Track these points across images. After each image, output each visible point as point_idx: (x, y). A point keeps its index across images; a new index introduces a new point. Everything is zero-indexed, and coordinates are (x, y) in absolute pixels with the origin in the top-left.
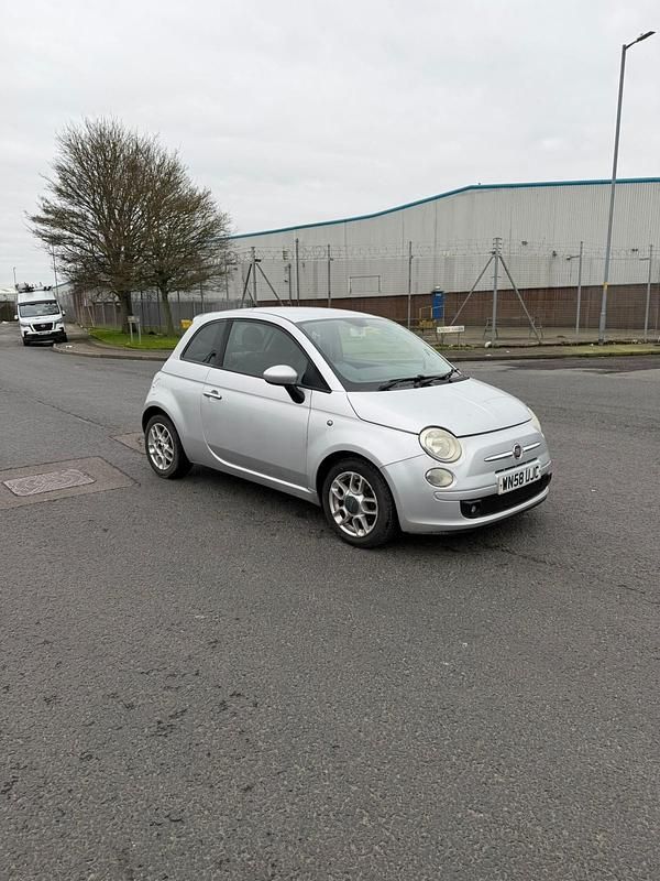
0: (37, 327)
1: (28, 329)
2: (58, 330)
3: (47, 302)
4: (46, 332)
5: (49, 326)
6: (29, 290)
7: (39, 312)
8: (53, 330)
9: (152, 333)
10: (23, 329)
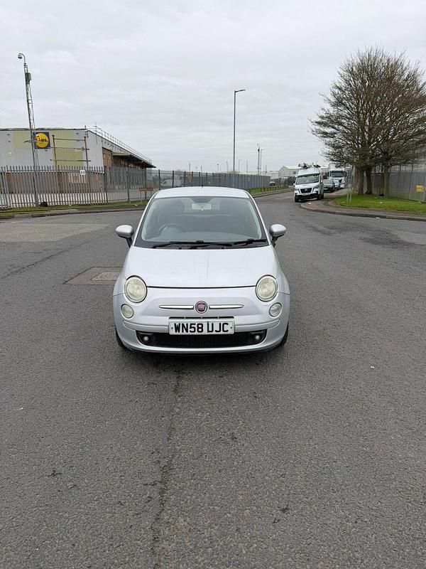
0: (303, 191)
1: (297, 192)
2: (314, 192)
3: (314, 175)
4: (307, 194)
5: (309, 190)
6: (305, 167)
7: (307, 181)
8: (312, 193)
9: (382, 195)
10: (295, 192)
